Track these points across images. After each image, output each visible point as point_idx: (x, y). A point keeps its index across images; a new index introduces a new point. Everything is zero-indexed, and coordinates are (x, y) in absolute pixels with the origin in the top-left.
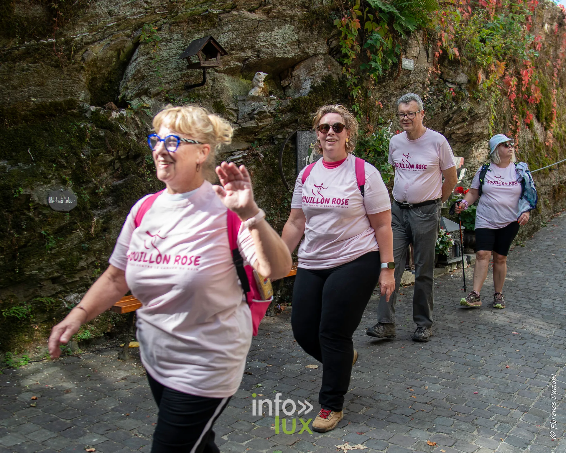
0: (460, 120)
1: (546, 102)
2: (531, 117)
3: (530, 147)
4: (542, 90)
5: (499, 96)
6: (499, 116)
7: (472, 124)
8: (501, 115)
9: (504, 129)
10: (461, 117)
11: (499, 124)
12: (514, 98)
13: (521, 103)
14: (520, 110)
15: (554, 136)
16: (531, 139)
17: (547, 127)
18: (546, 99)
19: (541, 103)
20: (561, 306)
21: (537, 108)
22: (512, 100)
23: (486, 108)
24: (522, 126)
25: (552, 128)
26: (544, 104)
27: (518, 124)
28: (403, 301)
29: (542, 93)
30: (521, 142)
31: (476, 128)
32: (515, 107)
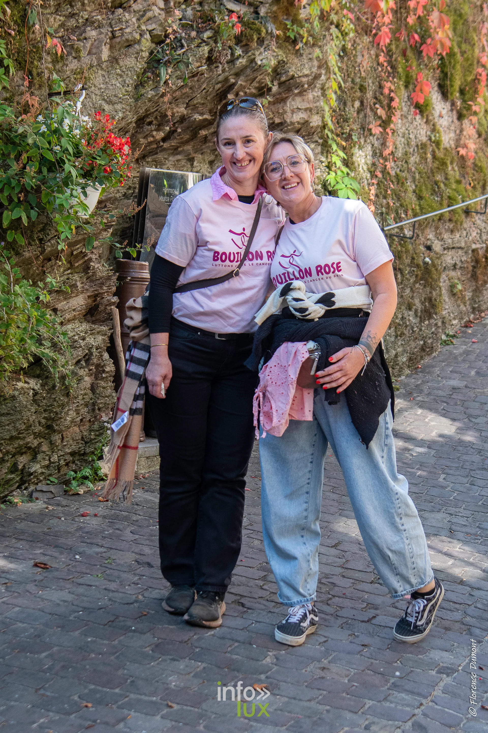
0: (254, 91)
1: (463, 53)
2: (426, 89)
3: (422, 157)
4: (455, 24)
5: (352, 35)
6: (349, 84)
7: (283, 100)
8: (353, 81)
9: (361, 116)
10: (255, 84)
11: (349, 104)
12: (388, 41)
13: (404, 54)
14: (400, 70)
15: (480, 135)
16: (424, 139)
17: (465, 112)
18: (464, 46)
19: (451, 54)
20: (468, 530)
21: (442, 66)
22: (382, 43)
23: (316, 63)
24: (405, 109)
25: (475, 113)
26: (459, 56)
27: (394, 104)
28: (104, 517)
29: (455, 30)
30: (400, 147)
31: (293, 112)
32: (390, 62)
